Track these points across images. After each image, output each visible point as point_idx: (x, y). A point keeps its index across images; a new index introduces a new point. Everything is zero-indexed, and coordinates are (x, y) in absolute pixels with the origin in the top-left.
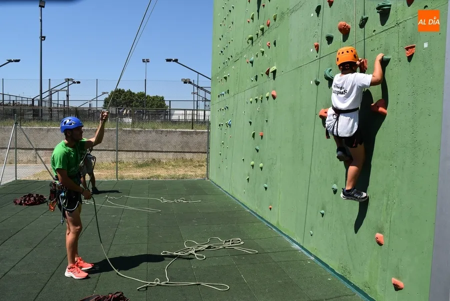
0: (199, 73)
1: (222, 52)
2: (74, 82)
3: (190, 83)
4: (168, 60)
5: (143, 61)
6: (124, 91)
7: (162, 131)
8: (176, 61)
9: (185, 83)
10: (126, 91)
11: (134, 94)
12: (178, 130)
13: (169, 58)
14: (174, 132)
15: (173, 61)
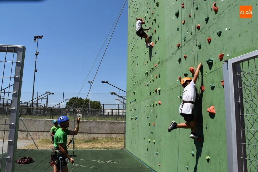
0: (119, 89)
1: (132, 79)
2: (50, 94)
3: (115, 94)
4: (103, 82)
5: (89, 82)
6: (78, 99)
7: (99, 122)
8: (107, 82)
9: (112, 94)
10: (79, 98)
11: (83, 100)
12: (108, 121)
13: (103, 81)
14: (106, 122)
15: (106, 83)
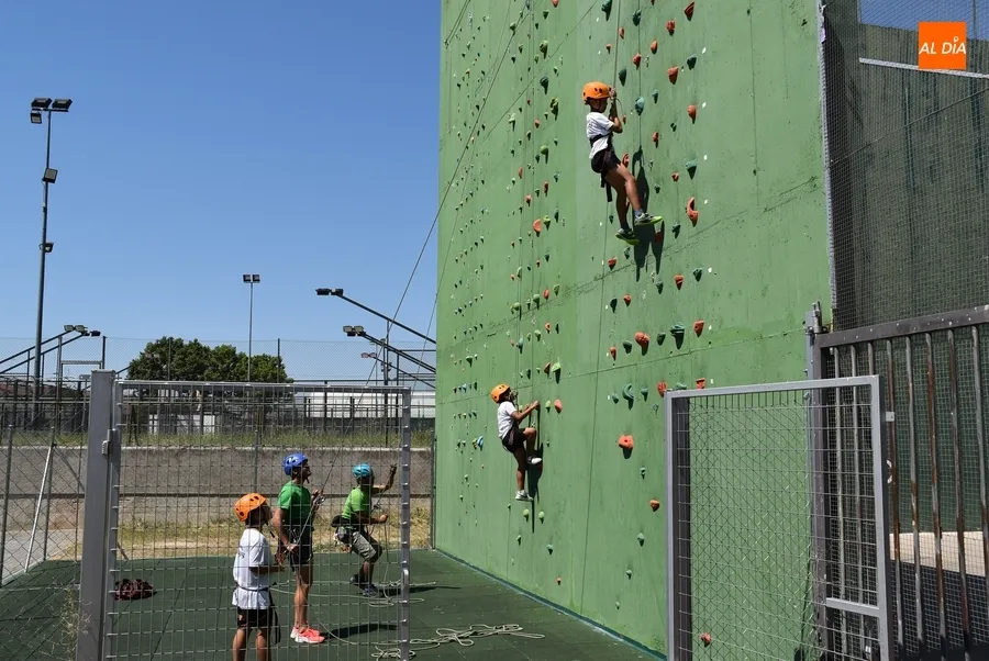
0: (389, 320)
1: (460, 311)
2: (84, 333)
3: (363, 334)
4: (322, 292)
5: (246, 279)
6: (181, 345)
8: (339, 293)
9: (351, 334)
10: (186, 343)
11: (207, 350)
12: (356, 449)
13: (323, 288)
14: (349, 453)
15: (333, 294)
